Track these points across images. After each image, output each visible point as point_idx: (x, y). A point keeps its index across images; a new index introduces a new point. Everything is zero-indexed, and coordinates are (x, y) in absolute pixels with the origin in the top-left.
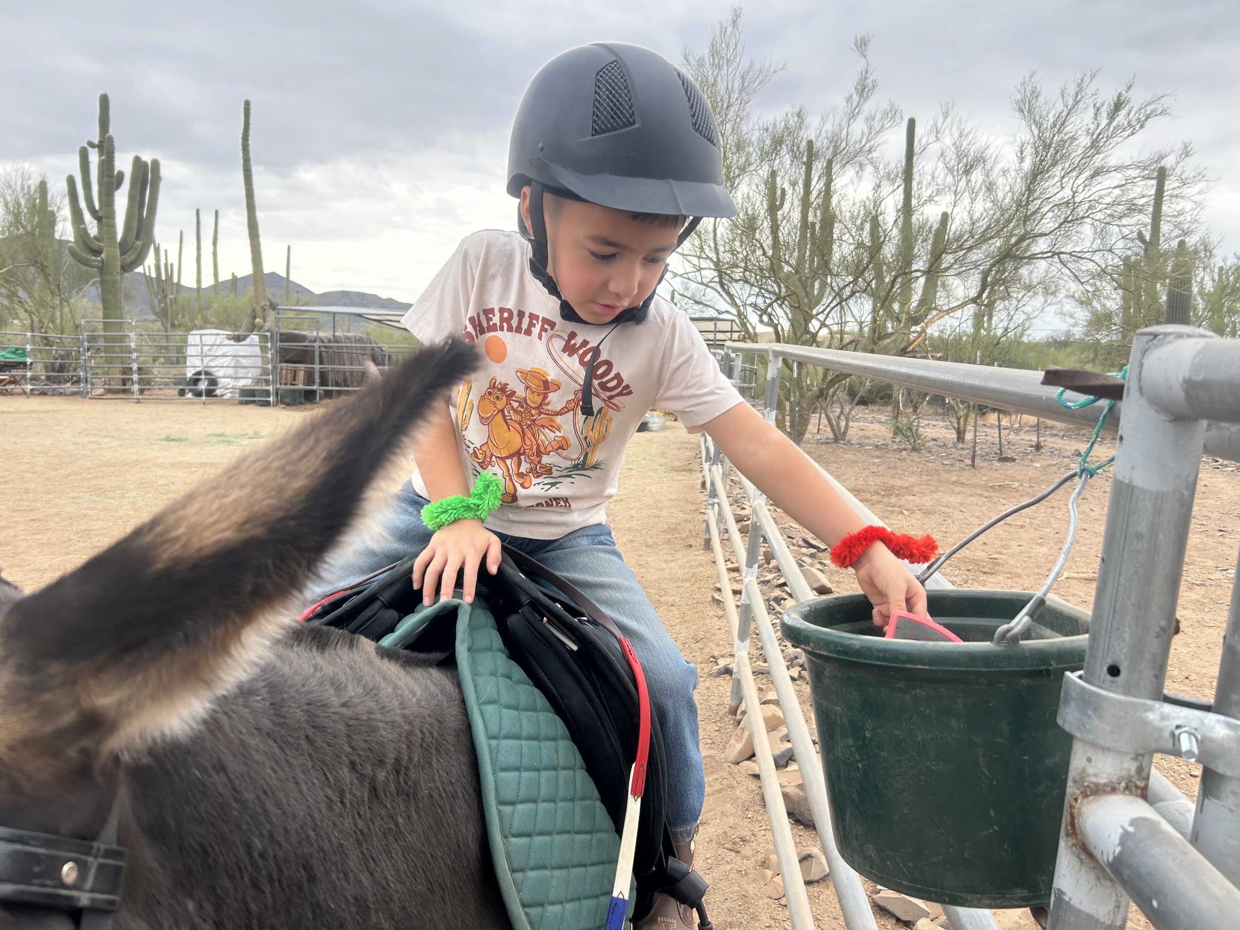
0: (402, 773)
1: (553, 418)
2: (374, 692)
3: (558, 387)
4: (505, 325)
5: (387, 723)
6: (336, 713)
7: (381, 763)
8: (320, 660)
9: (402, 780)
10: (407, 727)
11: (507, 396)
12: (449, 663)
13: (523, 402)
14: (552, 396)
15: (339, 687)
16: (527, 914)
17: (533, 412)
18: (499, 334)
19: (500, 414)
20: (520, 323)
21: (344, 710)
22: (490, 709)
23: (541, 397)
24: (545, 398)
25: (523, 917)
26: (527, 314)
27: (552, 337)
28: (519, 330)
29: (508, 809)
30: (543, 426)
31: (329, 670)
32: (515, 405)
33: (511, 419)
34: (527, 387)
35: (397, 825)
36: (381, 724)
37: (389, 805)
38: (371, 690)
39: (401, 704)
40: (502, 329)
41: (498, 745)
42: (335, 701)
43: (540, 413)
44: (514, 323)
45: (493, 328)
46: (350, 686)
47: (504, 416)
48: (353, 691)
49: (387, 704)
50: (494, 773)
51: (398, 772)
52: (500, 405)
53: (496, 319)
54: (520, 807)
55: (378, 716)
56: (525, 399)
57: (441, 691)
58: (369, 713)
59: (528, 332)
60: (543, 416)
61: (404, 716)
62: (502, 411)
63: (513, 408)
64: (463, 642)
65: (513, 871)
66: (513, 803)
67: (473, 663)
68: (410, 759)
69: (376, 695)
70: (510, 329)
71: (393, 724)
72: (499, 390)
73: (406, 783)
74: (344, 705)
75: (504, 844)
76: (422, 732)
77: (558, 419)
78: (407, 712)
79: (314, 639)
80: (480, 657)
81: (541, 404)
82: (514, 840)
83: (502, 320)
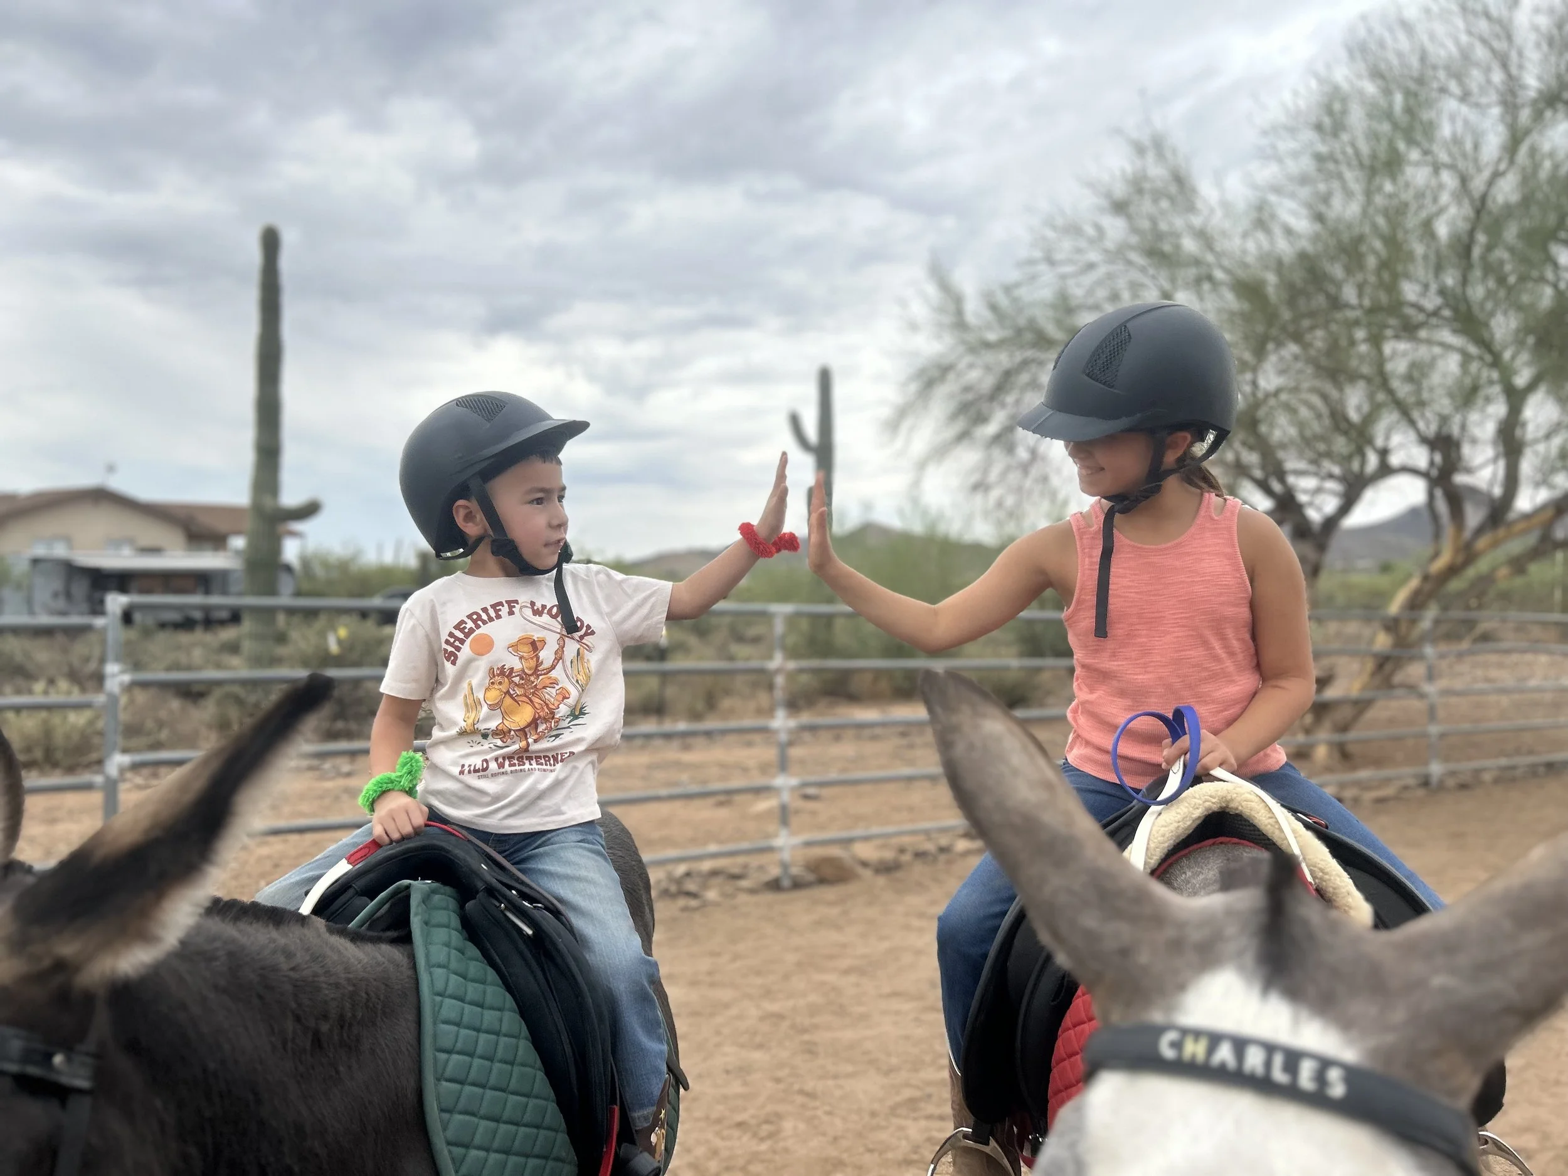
0: (346, 1028)
1: (550, 675)
2: (320, 959)
3: (543, 642)
4: (479, 622)
5: (330, 984)
6: (286, 976)
7: (325, 1017)
8: (274, 934)
9: (345, 1035)
10: (351, 988)
11: (507, 677)
12: (404, 939)
13: (523, 675)
14: (542, 654)
15: (289, 955)
16: (450, 1152)
17: (532, 678)
18: (478, 632)
19: (507, 696)
20: (488, 614)
21: (292, 974)
22: (439, 972)
23: (535, 659)
24: (538, 658)
25: (446, 1152)
26: (489, 608)
27: (521, 608)
28: (491, 619)
29: (443, 1056)
30: (544, 688)
31: (282, 941)
32: (517, 680)
33: (518, 695)
34: (521, 658)
35: (337, 1072)
36: (324, 986)
37: (331, 1056)
38: (318, 958)
39: (345, 969)
40: (478, 627)
41: (442, 1002)
42: (285, 966)
43: (538, 676)
44: (484, 617)
45: (471, 631)
46: (299, 955)
47: (511, 696)
48: (300, 957)
49: (331, 969)
50: (435, 1023)
51: (342, 1027)
52: (504, 688)
53: (470, 624)
54: (455, 1057)
55: (322, 979)
56: (523, 670)
57: (389, 961)
58: (314, 976)
59: (499, 617)
60: (541, 677)
61: (348, 980)
62: (508, 692)
63: (516, 685)
64: (416, 914)
65: (442, 1110)
66: (449, 1052)
67: (427, 937)
68: (354, 1016)
69: (322, 962)
70: (484, 622)
71: (337, 986)
72: (498, 675)
73: (349, 1037)
74: (293, 969)
75: (436, 1085)
76: (367, 994)
77: (553, 674)
78: (351, 976)
79: (270, 918)
80: (435, 931)
81: (537, 666)
82: (444, 1083)
83: (475, 622)
